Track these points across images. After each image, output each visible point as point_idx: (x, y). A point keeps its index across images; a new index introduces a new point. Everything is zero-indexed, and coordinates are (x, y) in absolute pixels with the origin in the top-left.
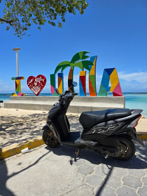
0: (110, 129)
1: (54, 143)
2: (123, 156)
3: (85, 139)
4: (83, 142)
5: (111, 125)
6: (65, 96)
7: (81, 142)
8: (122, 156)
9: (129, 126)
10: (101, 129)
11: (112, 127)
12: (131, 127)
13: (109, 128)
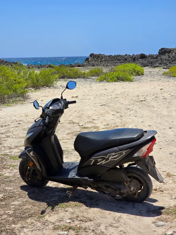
0: (112, 159)
1: (37, 179)
2: (136, 196)
10: (101, 159)
13: (110, 158)
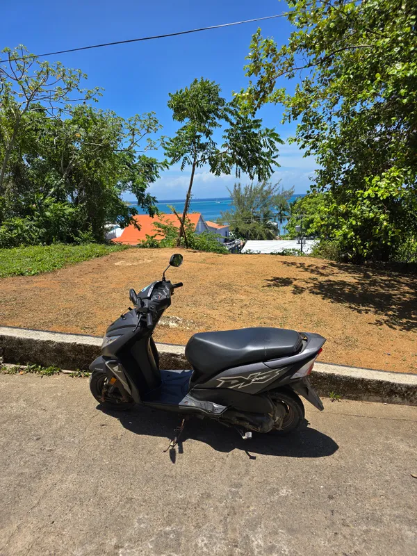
0: (256, 381)
1: (120, 400)
2: (280, 429)
3: (198, 397)
4: (194, 405)
5: (259, 374)
6: (152, 300)
7: (189, 404)
8: (277, 429)
9: (294, 376)
10: (237, 381)
11: (261, 378)
12: (299, 378)
13: (253, 380)
